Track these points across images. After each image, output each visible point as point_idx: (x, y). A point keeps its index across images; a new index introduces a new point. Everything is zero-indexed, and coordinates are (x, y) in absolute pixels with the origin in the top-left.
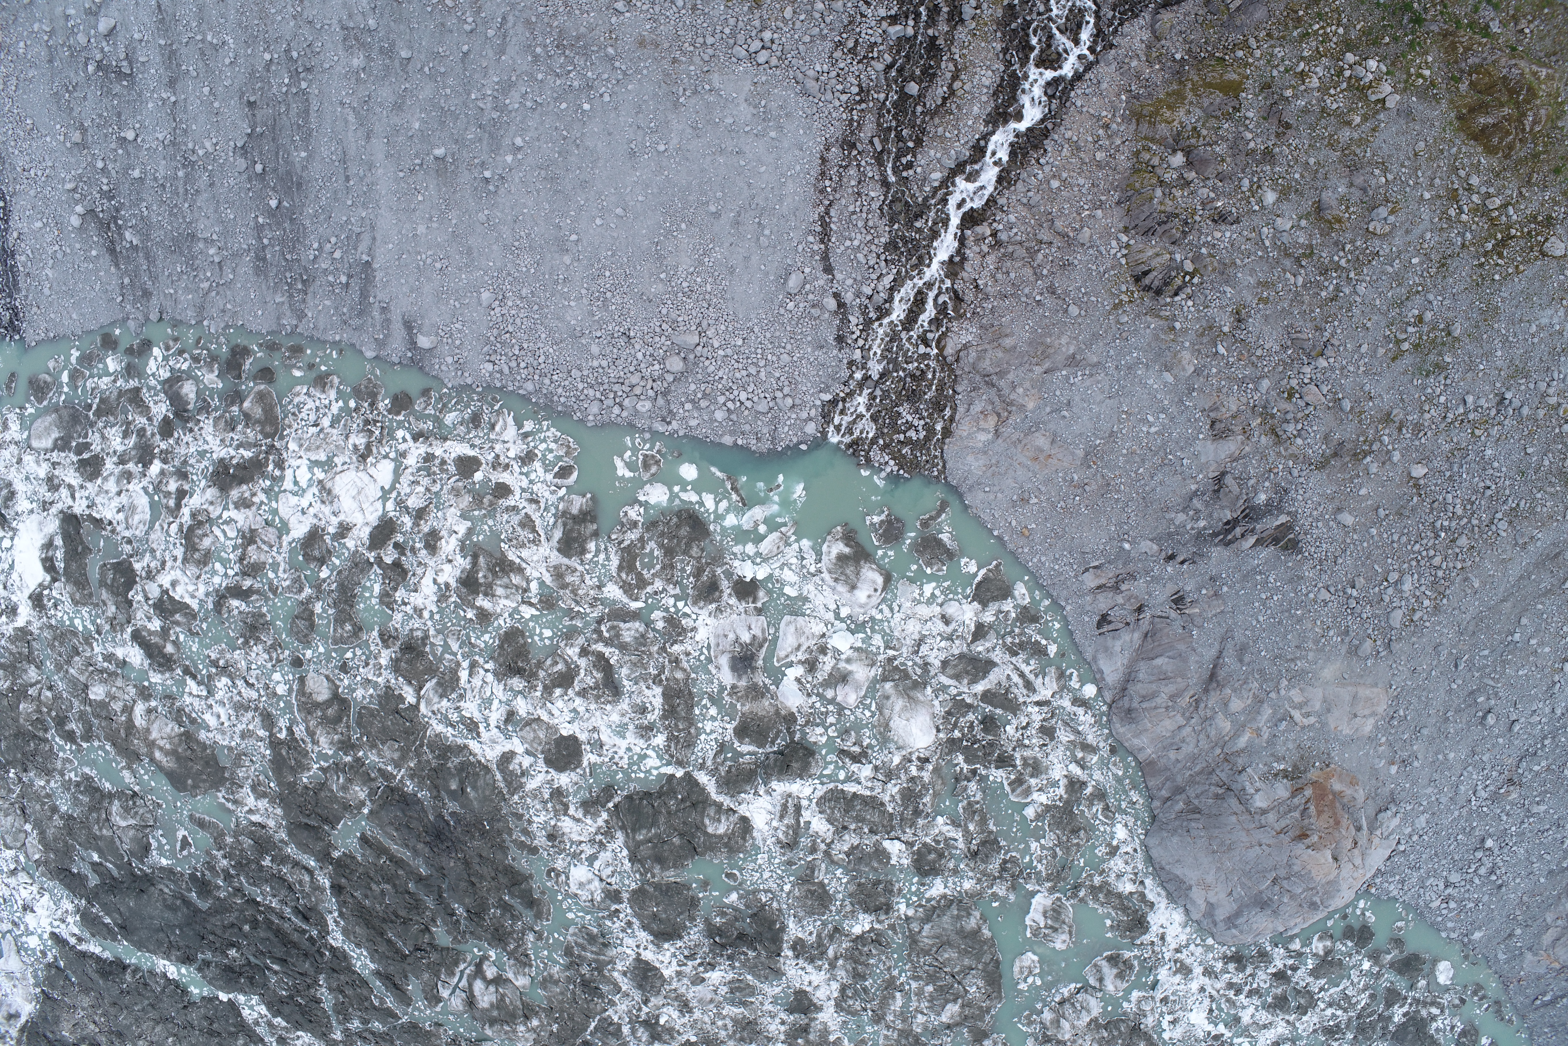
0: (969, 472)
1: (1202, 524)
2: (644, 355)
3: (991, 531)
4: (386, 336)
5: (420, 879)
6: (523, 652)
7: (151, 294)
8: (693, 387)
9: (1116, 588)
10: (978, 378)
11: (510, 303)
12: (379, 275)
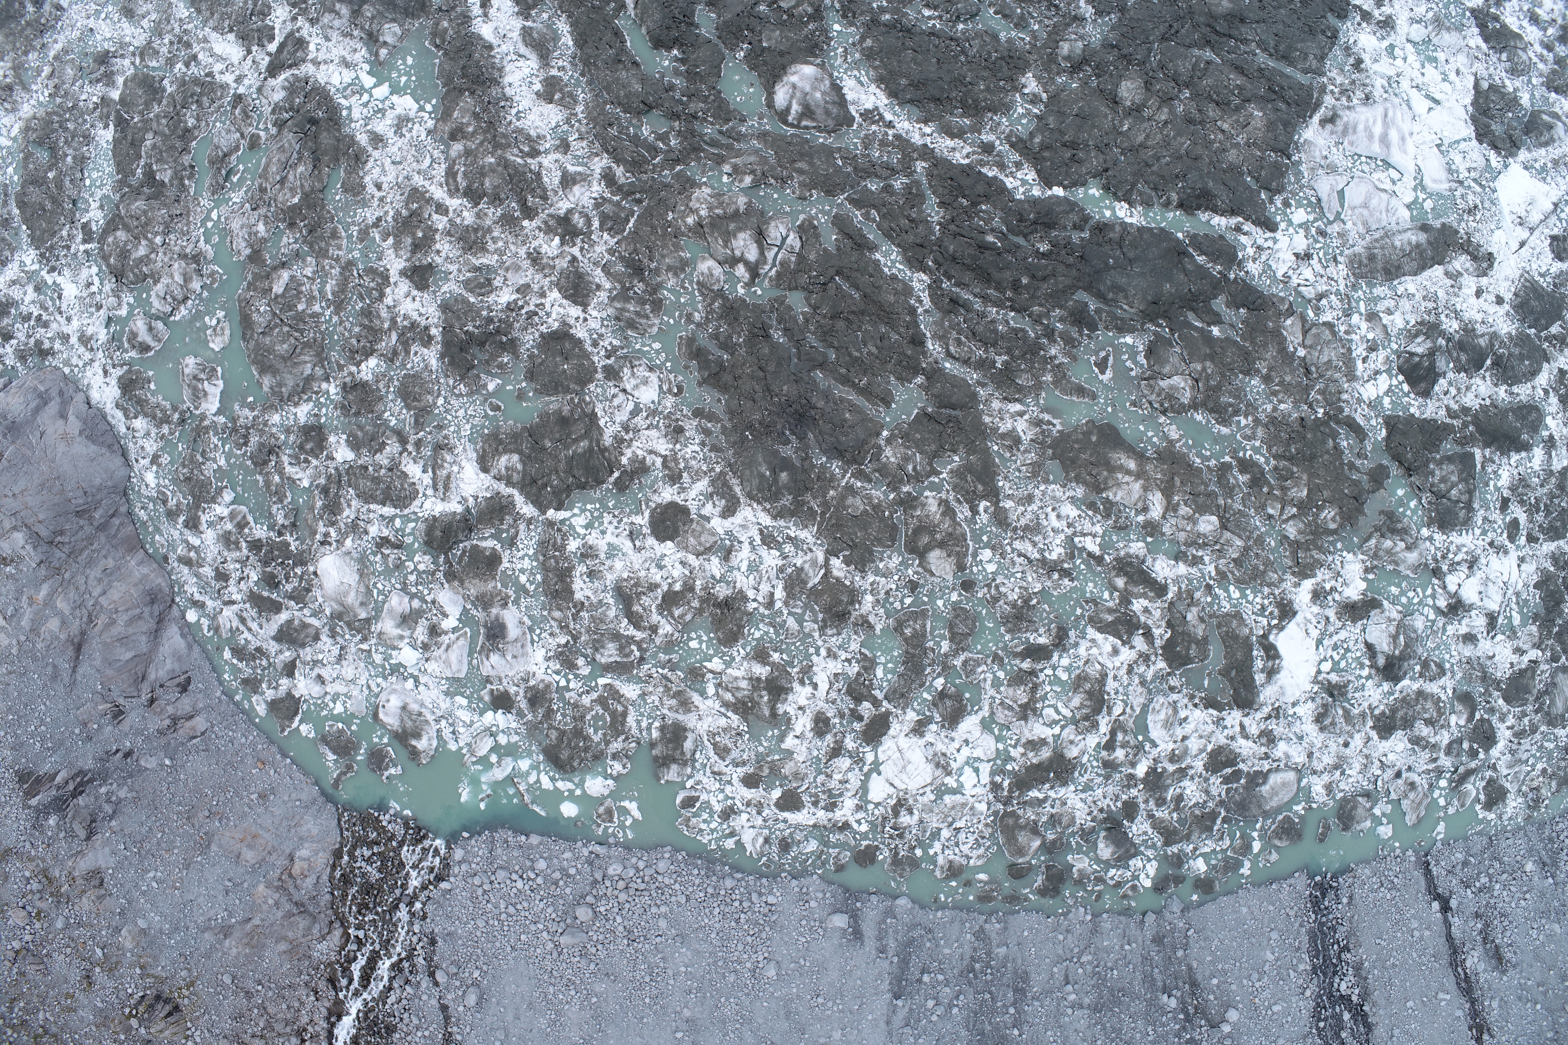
0: (315, 818)
1: (103, 790)
2: (614, 920)
3: (293, 762)
4: (884, 922)
5: (822, 366)
6: (718, 624)
7: (1153, 941)
8: (568, 891)
9: (175, 720)
10: (311, 909)
11: (748, 965)
12: (885, 986)
